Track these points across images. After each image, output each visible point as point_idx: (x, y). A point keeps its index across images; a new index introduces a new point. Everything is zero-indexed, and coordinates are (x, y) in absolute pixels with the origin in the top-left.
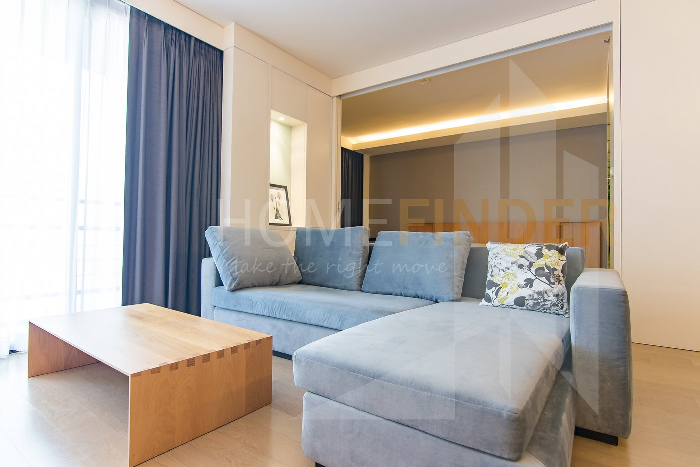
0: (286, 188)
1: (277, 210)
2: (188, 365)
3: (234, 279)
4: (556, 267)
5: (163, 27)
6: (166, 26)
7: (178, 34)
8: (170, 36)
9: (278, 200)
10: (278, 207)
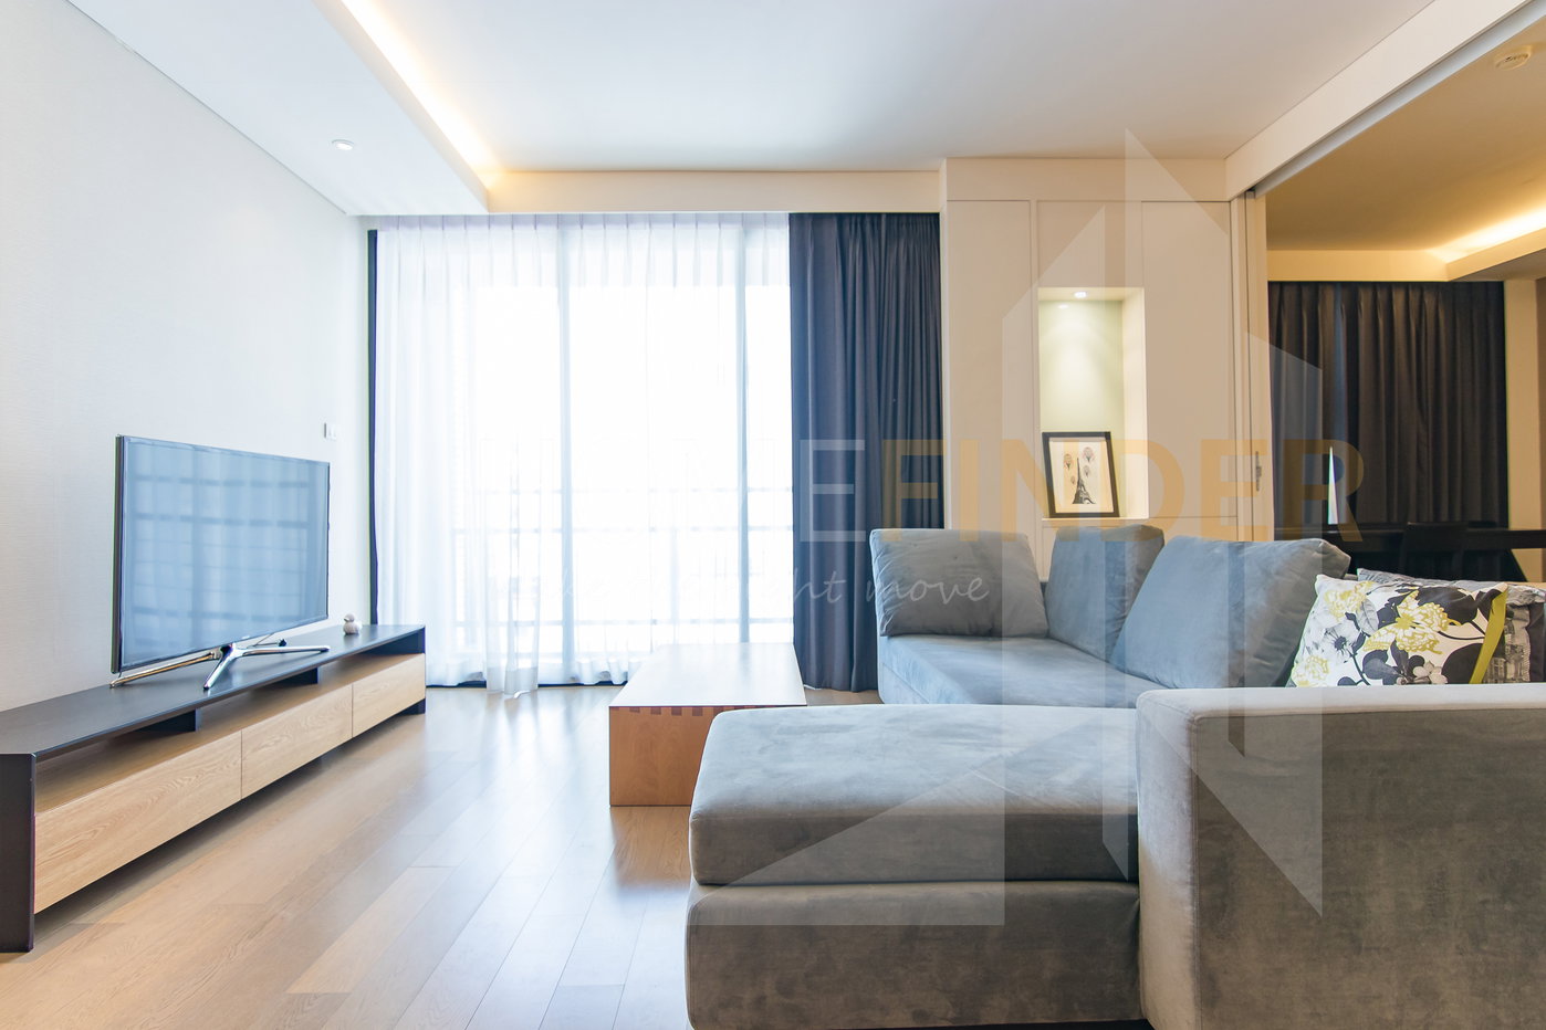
0: (1107, 437)
1: (1080, 484)
3: (895, 617)
5: (835, 220)
6: (841, 217)
7: (859, 220)
8: (848, 228)
9: (1083, 463)
10: (1083, 477)
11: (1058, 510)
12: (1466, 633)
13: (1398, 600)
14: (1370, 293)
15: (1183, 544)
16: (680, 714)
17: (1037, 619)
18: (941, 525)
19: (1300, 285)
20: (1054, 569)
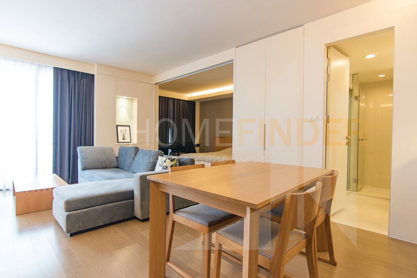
0: (129, 126)
1: (124, 136)
2: (35, 191)
3: (82, 166)
4: (168, 166)
5: (67, 71)
6: (68, 71)
7: (73, 72)
8: (70, 73)
9: (124, 132)
10: (124, 135)
11: (119, 141)
12: (172, 163)
13: (166, 160)
14: (177, 100)
15: (142, 150)
16: (37, 191)
17: (115, 164)
18: (93, 145)
19: (166, 97)
20: (119, 154)
